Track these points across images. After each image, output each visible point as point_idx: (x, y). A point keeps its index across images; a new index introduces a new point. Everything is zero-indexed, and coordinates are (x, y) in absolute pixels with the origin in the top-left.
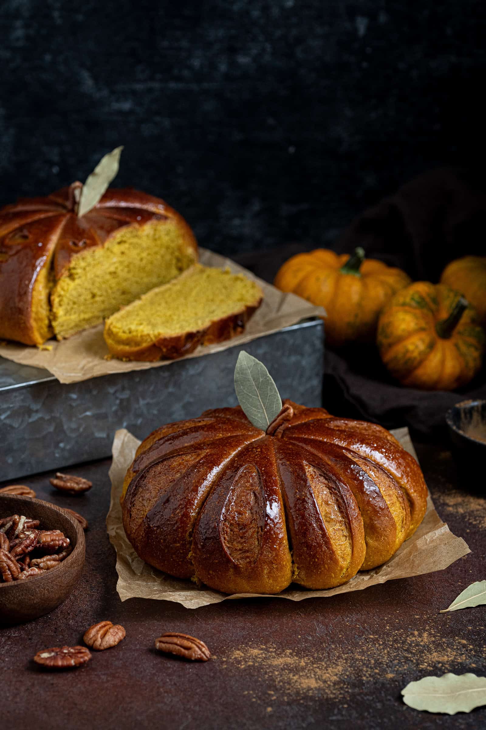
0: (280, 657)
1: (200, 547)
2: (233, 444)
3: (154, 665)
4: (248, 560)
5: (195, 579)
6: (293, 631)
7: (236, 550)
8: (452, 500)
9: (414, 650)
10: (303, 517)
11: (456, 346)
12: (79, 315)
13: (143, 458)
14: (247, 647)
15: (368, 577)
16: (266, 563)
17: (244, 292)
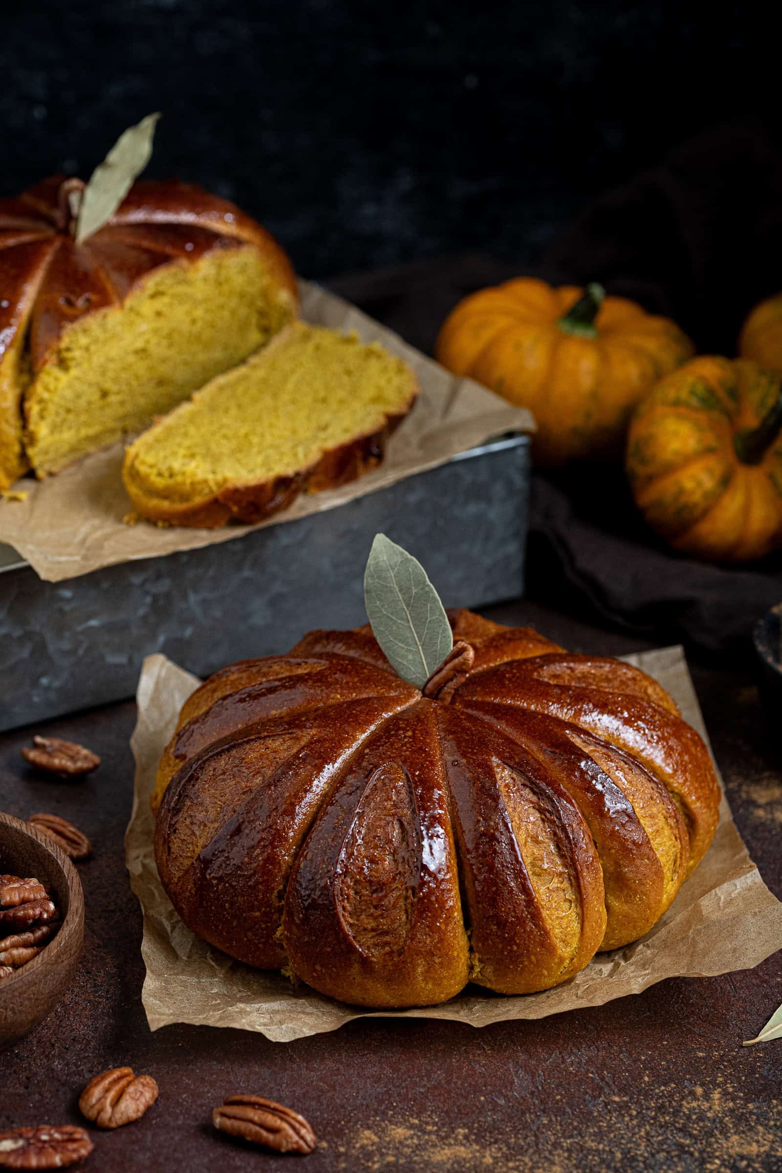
0: (444, 1144)
1: (298, 921)
2: (362, 717)
3: (211, 1161)
4: (387, 949)
5: (288, 973)
6: (470, 1085)
7: (365, 929)
8: (764, 793)
9: (696, 1130)
10: (491, 868)
11: (771, 477)
12: (78, 431)
13: (193, 731)
14: (384, 1121)
15: (610, 966)
16: (421, 956)
17: (382, 382)
